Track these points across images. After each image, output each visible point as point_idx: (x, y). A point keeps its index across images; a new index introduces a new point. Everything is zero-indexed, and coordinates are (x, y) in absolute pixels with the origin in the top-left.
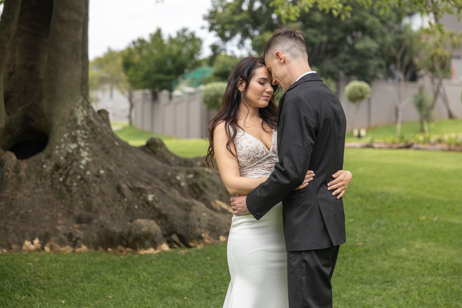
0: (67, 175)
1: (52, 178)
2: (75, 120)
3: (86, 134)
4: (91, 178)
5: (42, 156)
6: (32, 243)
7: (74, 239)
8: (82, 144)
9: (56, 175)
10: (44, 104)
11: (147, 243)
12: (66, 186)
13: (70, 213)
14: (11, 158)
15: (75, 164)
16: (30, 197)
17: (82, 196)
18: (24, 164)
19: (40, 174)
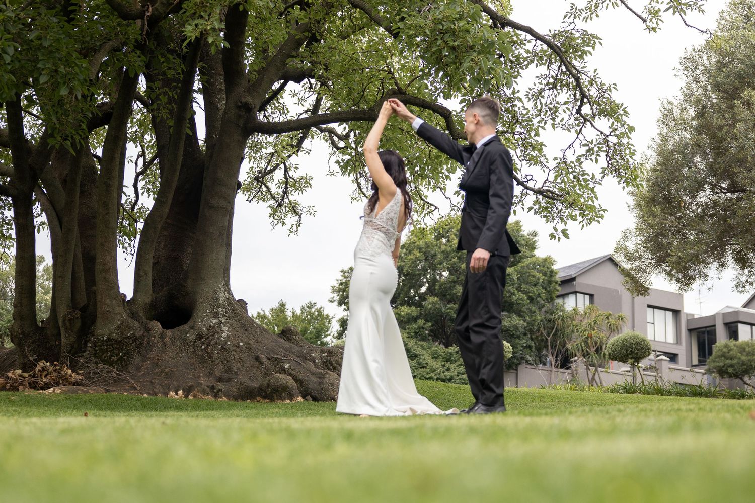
0: (209, 344)
1: (194, 345)
2: (217, 299)
3: (226, 313)
4: (231, 348)
5: (186, 327)
6: (177, 394)
7: (216, 391)
8: (223, 320)
9: (199, 343)
10: (189, 284)
11: (284, 395)
12: (207, 353)
13: (211, 374)
14: (157, 326)
15: (216, 336)
16: (174, 358)
17: (222, 362)
18: (169, 333)
19: (184, 341)
